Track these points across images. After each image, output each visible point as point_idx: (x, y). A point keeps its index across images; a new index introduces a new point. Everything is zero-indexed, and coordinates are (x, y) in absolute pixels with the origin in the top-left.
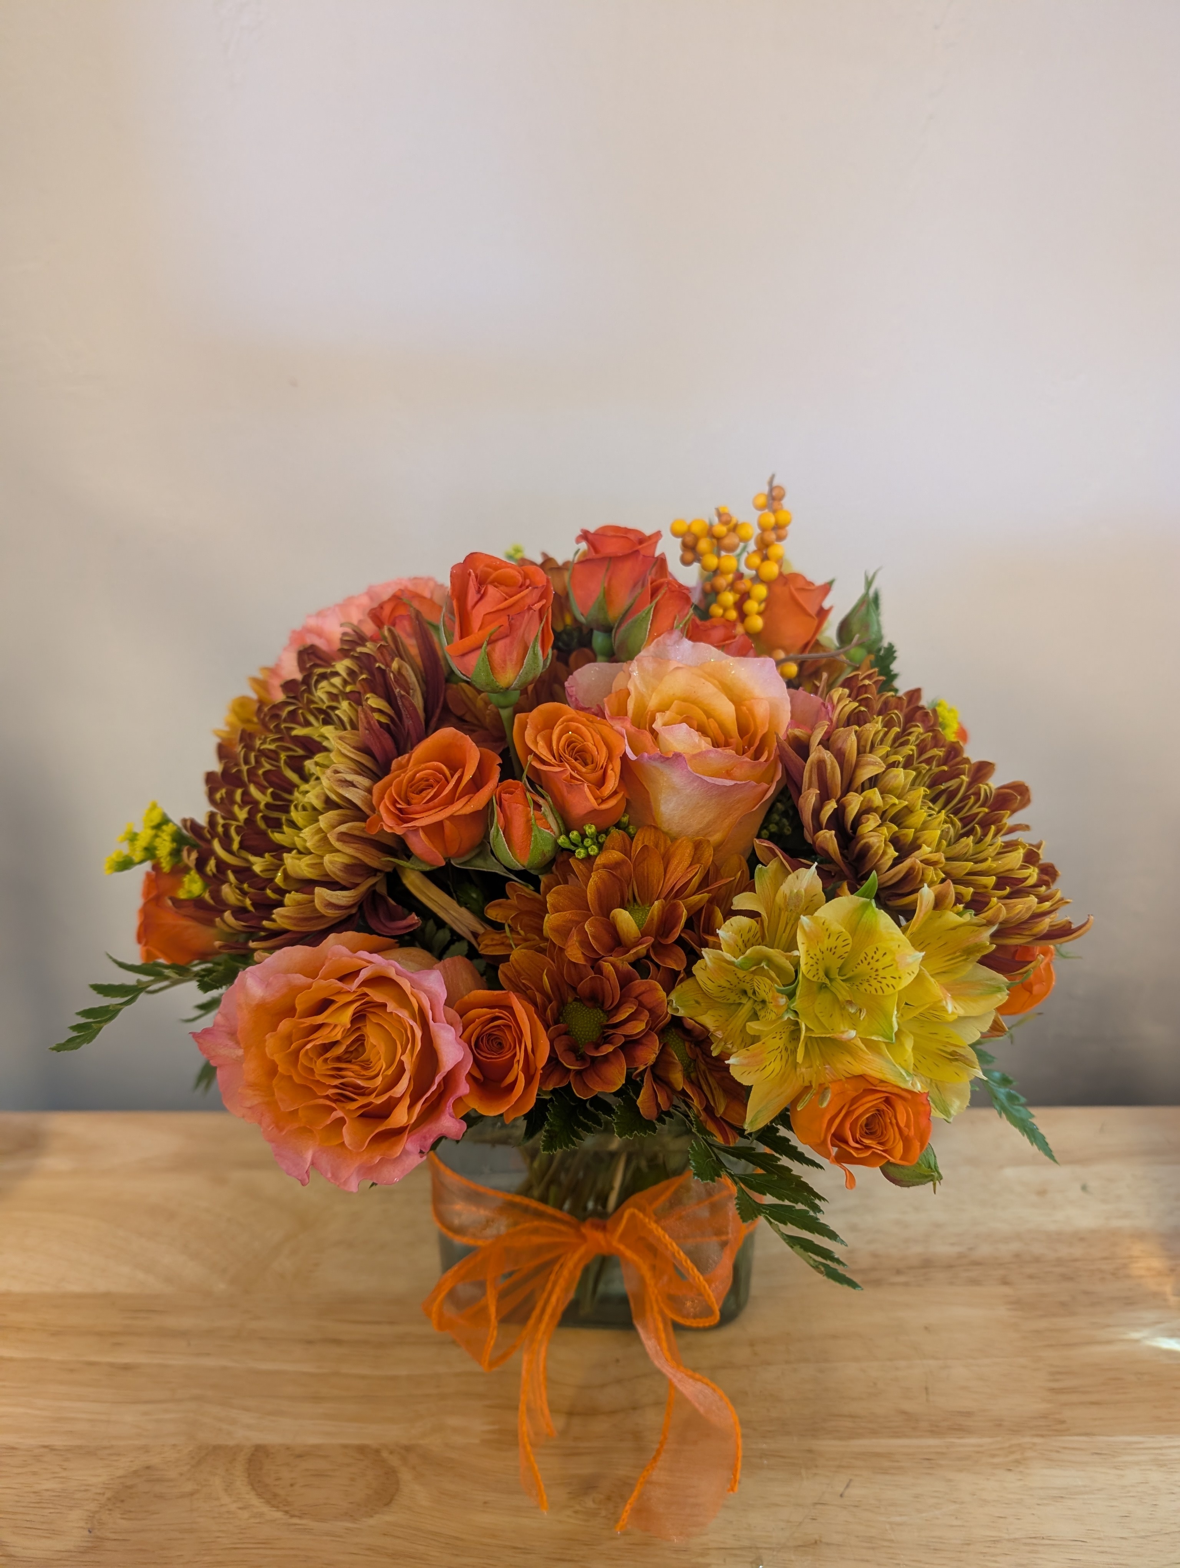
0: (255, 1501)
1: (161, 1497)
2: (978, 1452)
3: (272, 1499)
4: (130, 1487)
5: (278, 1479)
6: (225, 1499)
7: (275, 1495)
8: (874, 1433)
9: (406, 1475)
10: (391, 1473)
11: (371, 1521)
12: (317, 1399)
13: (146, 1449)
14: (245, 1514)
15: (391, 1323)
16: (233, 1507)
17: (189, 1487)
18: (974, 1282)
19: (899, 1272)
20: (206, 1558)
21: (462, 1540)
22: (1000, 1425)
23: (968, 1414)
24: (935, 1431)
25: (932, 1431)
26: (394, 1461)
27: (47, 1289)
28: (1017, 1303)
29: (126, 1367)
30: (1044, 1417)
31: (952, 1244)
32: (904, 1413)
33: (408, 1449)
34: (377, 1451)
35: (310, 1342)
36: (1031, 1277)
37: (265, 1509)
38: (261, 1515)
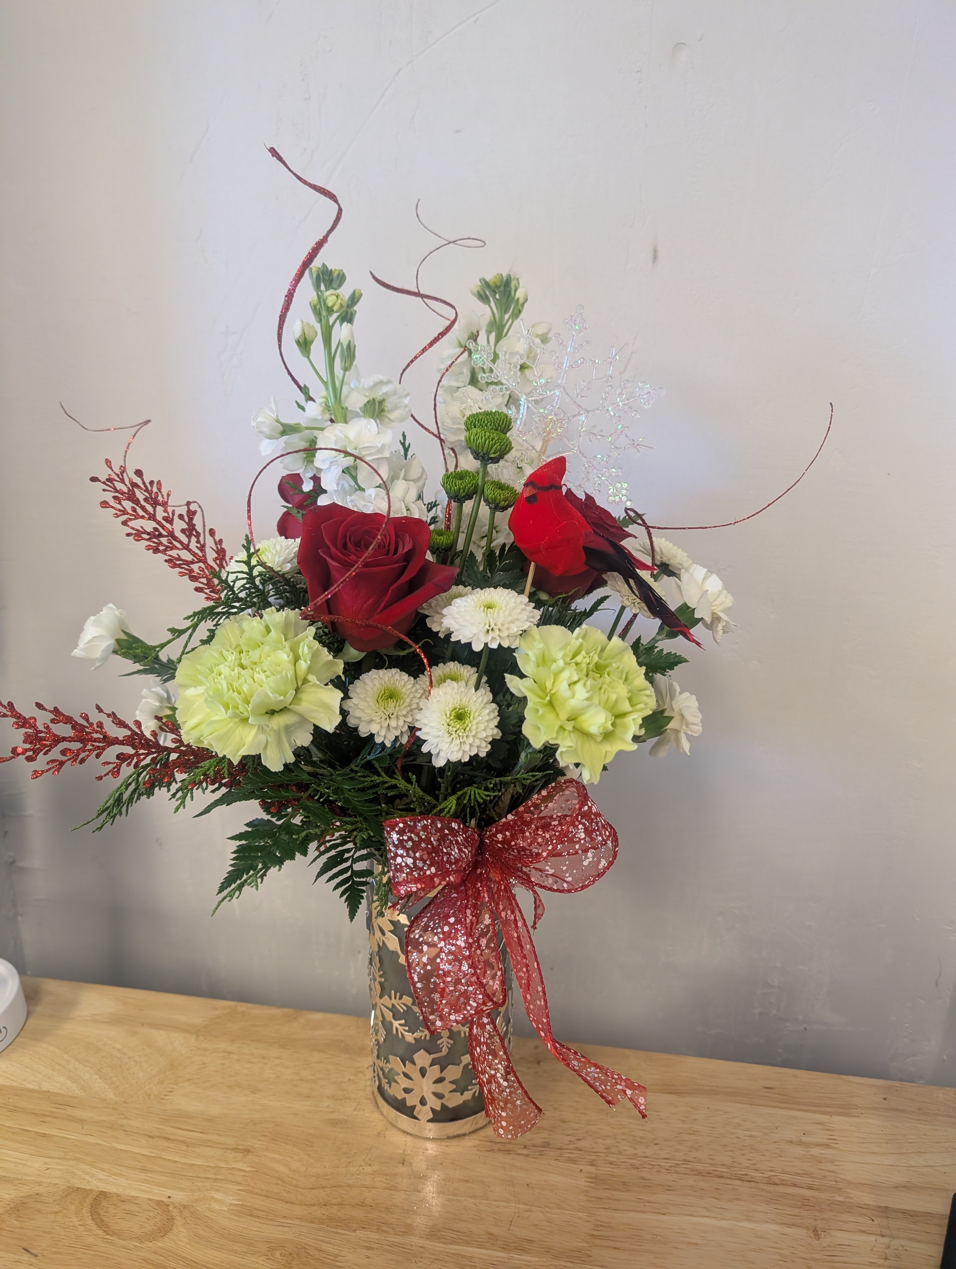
0: (90, 1222)
1: (39, 1211)
2: (526, 1265)
3: (101, 1223)
4: (25, 1203)
5: (106, 1212)
6: (75, 1219)
7: (102, 1221)
8: (467, 1243)
9: (179, 1221)
10: (171, 1219)
11: (150, 1244)
12: (143, 1170)
13: (40, 1184)
14: (82, 1229)
15: (201, 1133)
16: (77, 1223)
17: (56, 1209)
18: (572, 1161)
19: (525, 1147)
20: (54, 1249)
21: (197, 1263)
22: (547, 1252)
23: (530, 1241)
24: (505, 1248)
25: (503, 1248)
26: (175, 1213)
27: (14, 1084)
28: (595, 1179)
29: (44, 1135)
30: (579, 1251)
31: (569, 1135)
32: (490, 1234)
33: (185, 1207)
34: (168, 1205)
35: (151, 1137)
36: (611, 1163)
37: (94, 1227)
38: (91, 1230)
